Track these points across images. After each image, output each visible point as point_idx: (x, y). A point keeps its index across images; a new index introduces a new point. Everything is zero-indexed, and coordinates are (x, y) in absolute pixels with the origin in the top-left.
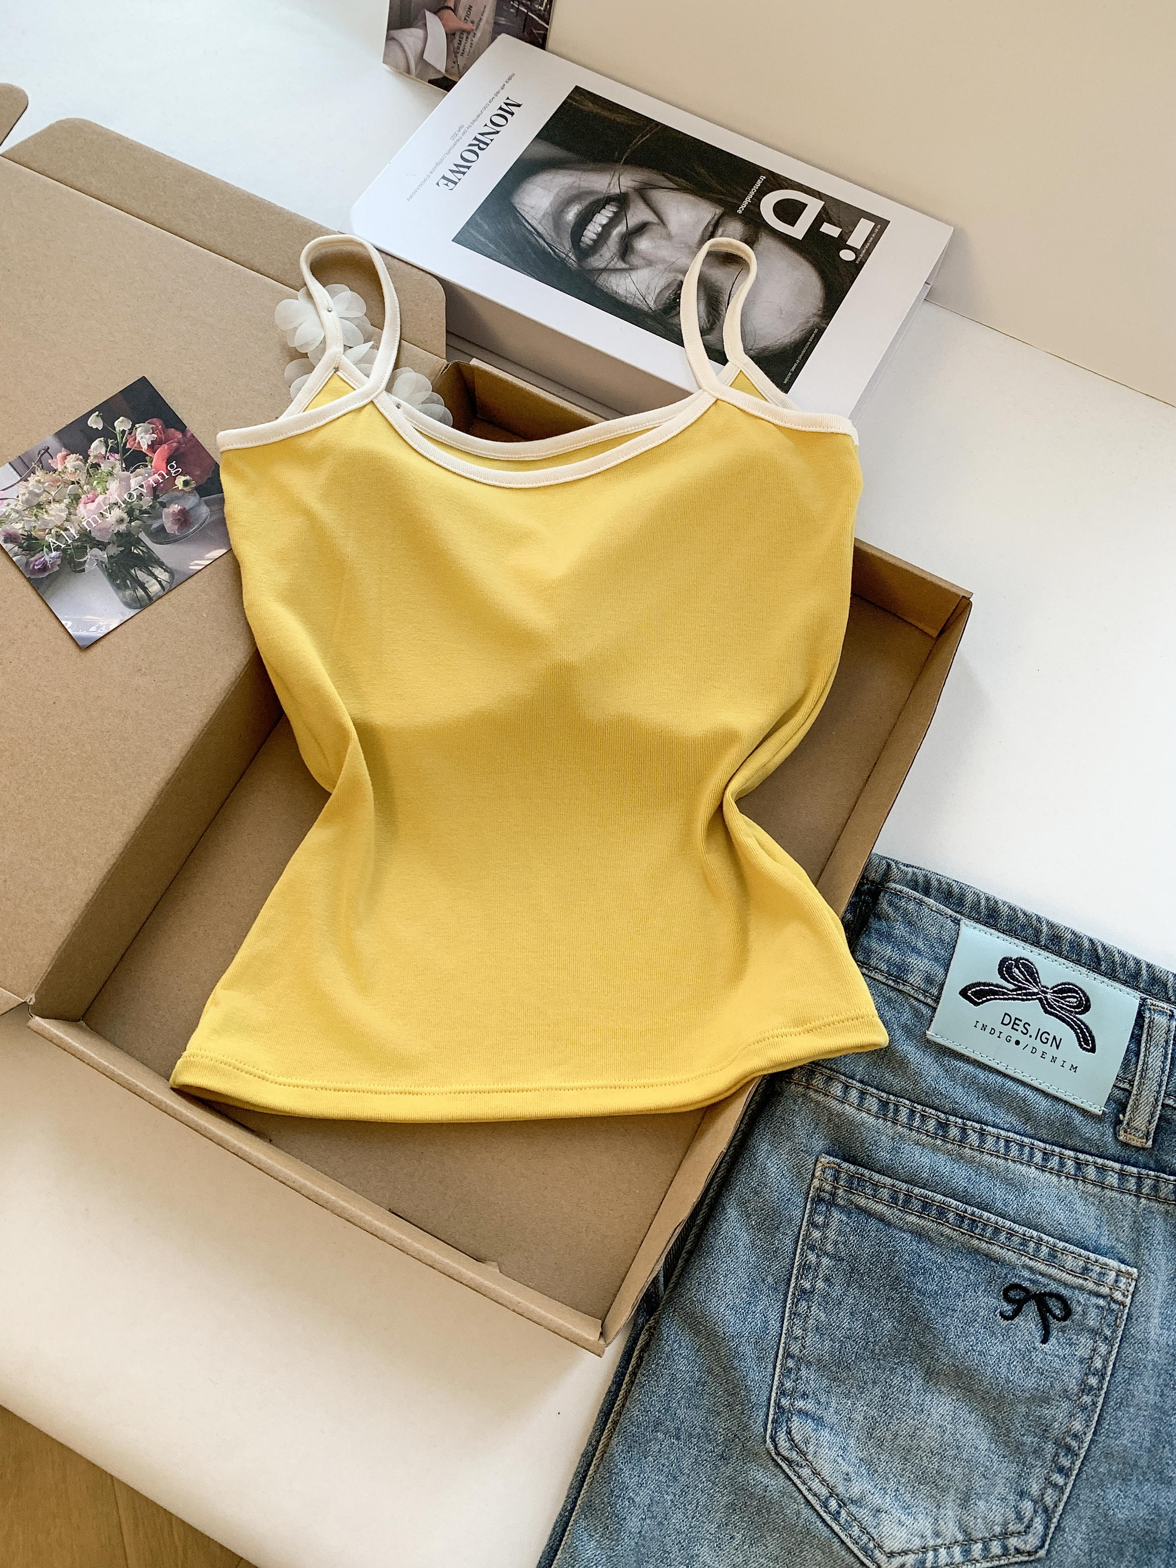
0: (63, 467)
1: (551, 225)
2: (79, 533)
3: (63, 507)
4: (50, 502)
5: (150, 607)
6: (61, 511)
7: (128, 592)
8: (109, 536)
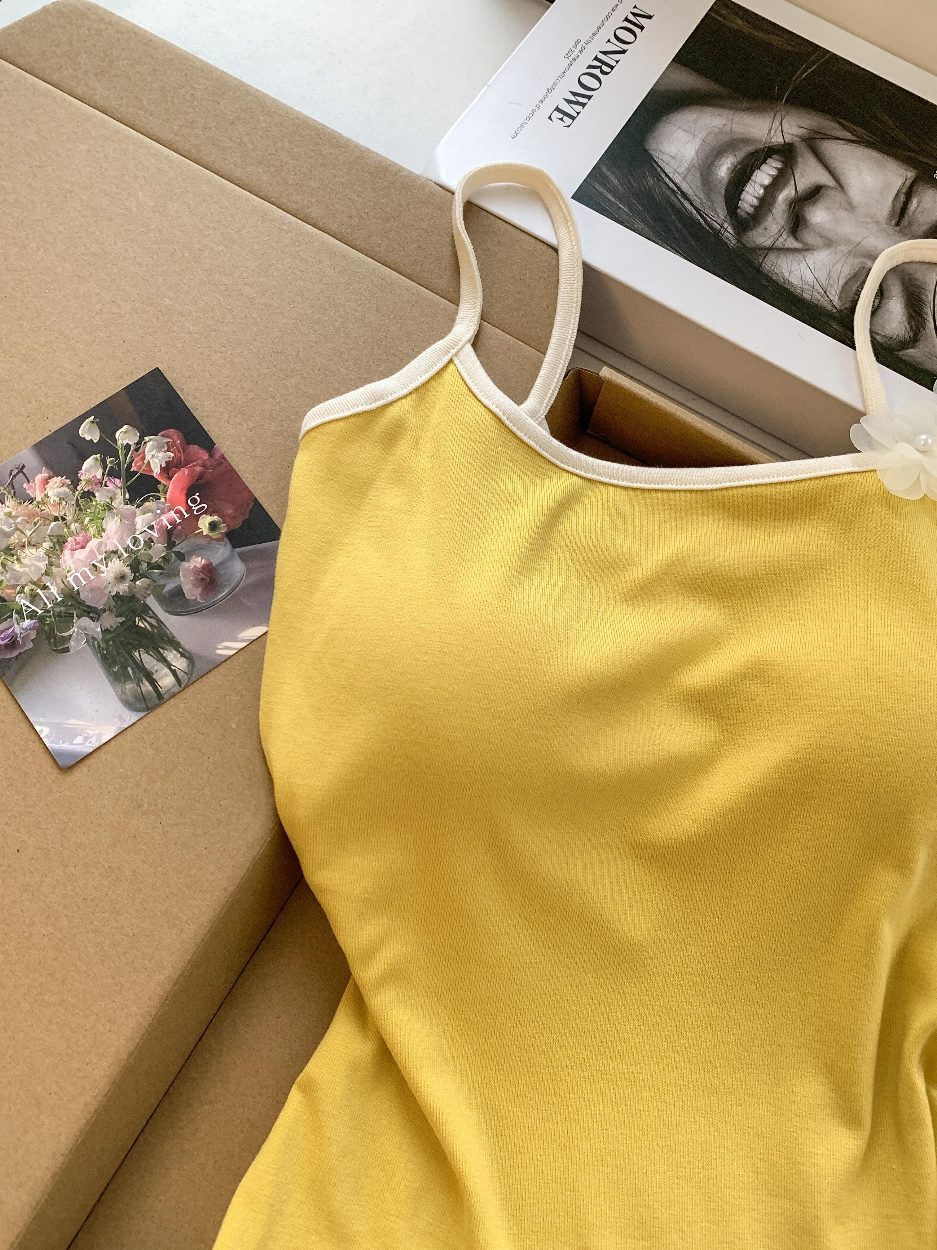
0: (42, 495)
1: (698, 181)
2: (62, 593)
3: (42, 554)
4: (24, 546)
5: (159, 711)
6: (39, 559)
7: (129, 686)
8: (105, 600)
